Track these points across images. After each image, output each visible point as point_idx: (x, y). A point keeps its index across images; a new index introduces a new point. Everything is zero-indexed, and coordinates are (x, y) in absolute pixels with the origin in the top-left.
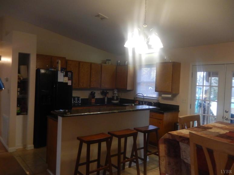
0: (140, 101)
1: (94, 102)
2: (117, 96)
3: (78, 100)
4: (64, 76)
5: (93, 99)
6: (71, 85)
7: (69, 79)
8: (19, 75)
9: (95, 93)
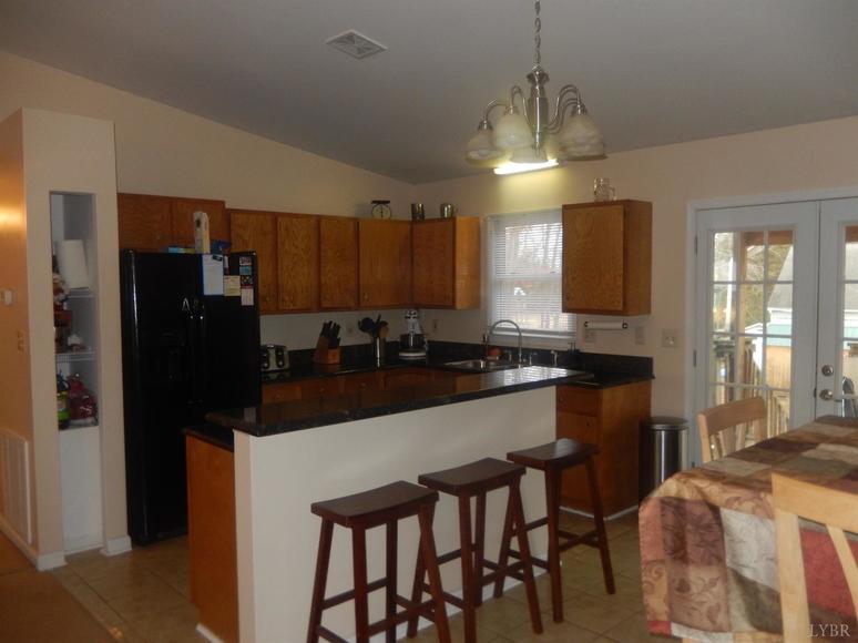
0: (508, 348)
1: (337, 360)
2: (416, 336)
3: (279, 358)
4: (225, 274)
5: (332, 352)
6: (252, 304)
7: (244, 285)
8: (56, 276)
9: (337, 328)
